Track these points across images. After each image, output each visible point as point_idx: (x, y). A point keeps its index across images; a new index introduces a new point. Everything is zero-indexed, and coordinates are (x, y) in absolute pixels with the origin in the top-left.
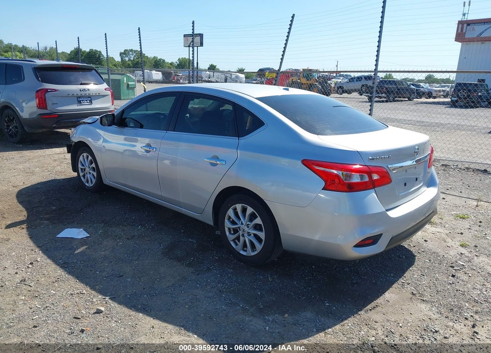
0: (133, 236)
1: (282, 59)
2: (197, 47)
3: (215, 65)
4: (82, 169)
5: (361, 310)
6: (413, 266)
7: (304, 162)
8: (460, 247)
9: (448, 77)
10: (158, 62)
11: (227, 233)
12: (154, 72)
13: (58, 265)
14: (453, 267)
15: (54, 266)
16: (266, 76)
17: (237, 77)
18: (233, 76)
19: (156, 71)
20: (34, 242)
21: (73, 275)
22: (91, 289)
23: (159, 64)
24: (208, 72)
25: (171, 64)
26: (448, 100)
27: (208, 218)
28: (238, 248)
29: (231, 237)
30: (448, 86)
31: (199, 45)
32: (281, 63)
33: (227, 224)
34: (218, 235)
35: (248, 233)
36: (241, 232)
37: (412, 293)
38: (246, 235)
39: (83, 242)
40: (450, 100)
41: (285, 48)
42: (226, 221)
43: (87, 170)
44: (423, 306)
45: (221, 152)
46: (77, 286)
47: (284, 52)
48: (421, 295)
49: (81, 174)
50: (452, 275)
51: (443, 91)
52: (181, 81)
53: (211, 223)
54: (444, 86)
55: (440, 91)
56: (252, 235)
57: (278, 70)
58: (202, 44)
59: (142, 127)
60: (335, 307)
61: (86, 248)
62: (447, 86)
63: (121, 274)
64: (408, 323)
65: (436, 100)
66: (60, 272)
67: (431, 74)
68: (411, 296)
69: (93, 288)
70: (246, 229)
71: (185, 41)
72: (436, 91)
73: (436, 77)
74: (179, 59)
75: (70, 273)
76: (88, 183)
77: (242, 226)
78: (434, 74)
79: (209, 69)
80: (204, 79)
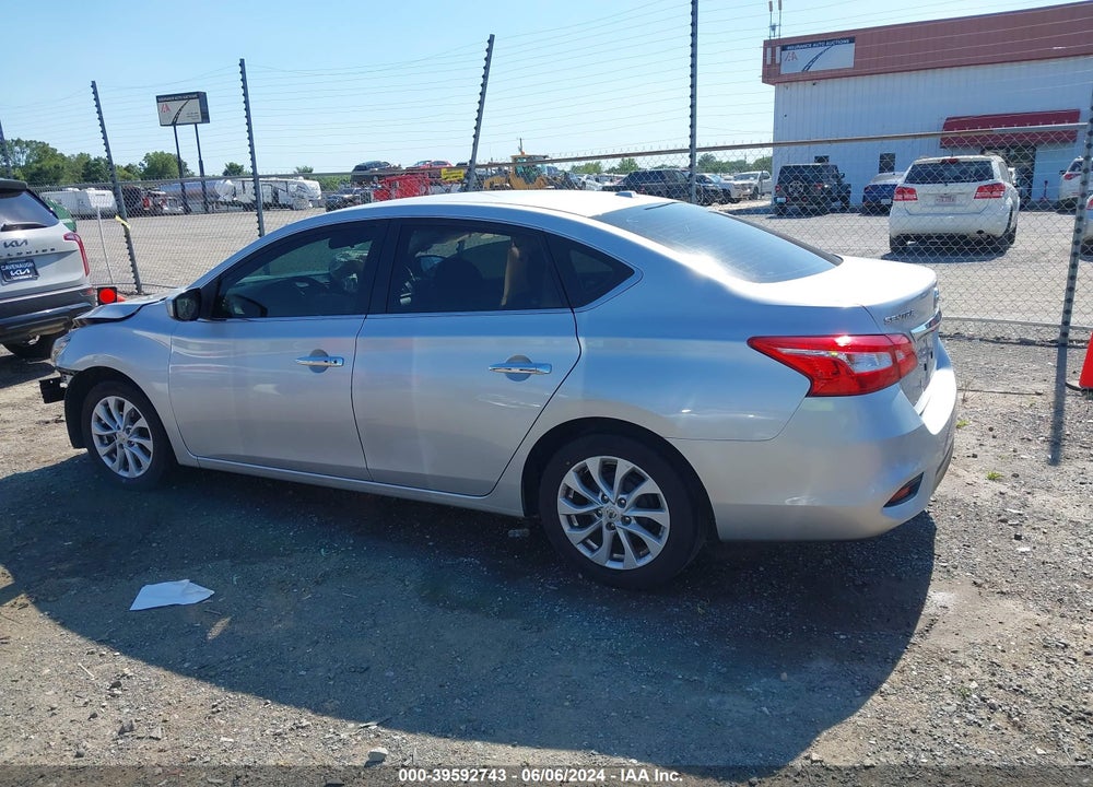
0: (326, 575)
1: (476, 137)
2: (196, 124)
3: (239, 164)
4: (100, 437)
5: (911, 635)
6: (937, 532)
7: (755, 344)
8: (991, 483)
9: (742, 158)
10: (94, 165)
11: (566, 528)
12: (92, 192)
13: (188, 675)
14: (1004, 521)
15: (179, 680)
16: (443, 177)
17: (301, 187)
18: (293, 188)
19: (97, 188)
20: (83, 634)
21: (246, 691)
22: (314, 712)
23: (98, 171)
24: (229, 182)
25: (129, 169)
26: (765, 202)
27: (510, 500)
28: (601, 557)
29: (576, 536)
30: (755, 177)
31: (200, 120)
32: (475, 145)
33: (564, 508)
34: (514, 538)
35: (624, 518)
36: (604, 521)
37: (975, 583)
38: (618, 524)
39: (208, 610)
40: (768, 203)
41: (480, 111)
42: (560, 500)
43: (122, 436)
44: (1009, 604)
45: (534, 346)
46: (275, 714)
47: (479, 120)
48: (994, 584)
49: (102, 450)
50: (1016, 535)
51: (750, 186)
52: (166, 208)
53: (519, 512)
54: (747, 177)
55: (744, 187)
56: (634, 522)
57: (471, 161)
58: (205, 118)
59: (264, 313)
60: (861, 639)
61: (230, 623)
62: (752, 175)
63: (365, 666)
64: (1009, 640)
65: (743, 205)
66: (204, 692)
67: (709, 153)
68: (976, 589)
69: (318, 709)
70: (619, 510)
71: (161, 112)
72: (737, 187)
73: (718, 159)
74: (147, 157)
75: (232, 687)
76: (127, 470)
77: (605, 505)
78: (713, 153)
79: (226, 173)
80: (221, 199)
